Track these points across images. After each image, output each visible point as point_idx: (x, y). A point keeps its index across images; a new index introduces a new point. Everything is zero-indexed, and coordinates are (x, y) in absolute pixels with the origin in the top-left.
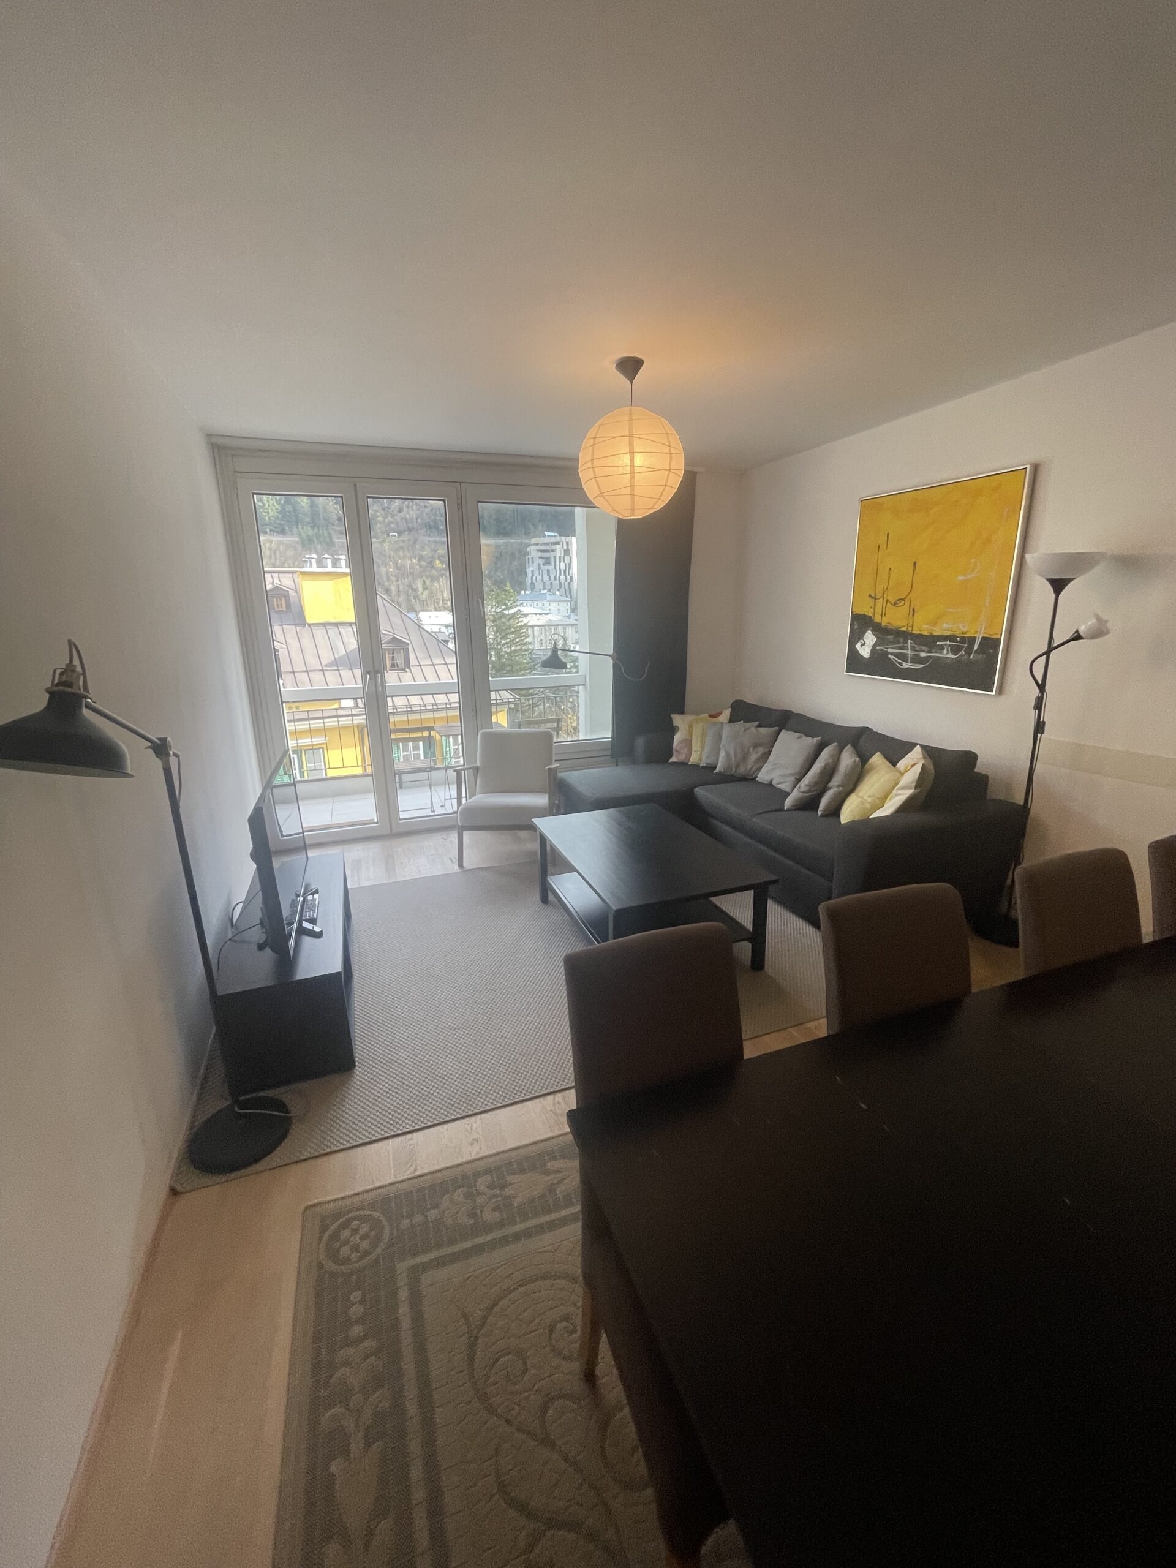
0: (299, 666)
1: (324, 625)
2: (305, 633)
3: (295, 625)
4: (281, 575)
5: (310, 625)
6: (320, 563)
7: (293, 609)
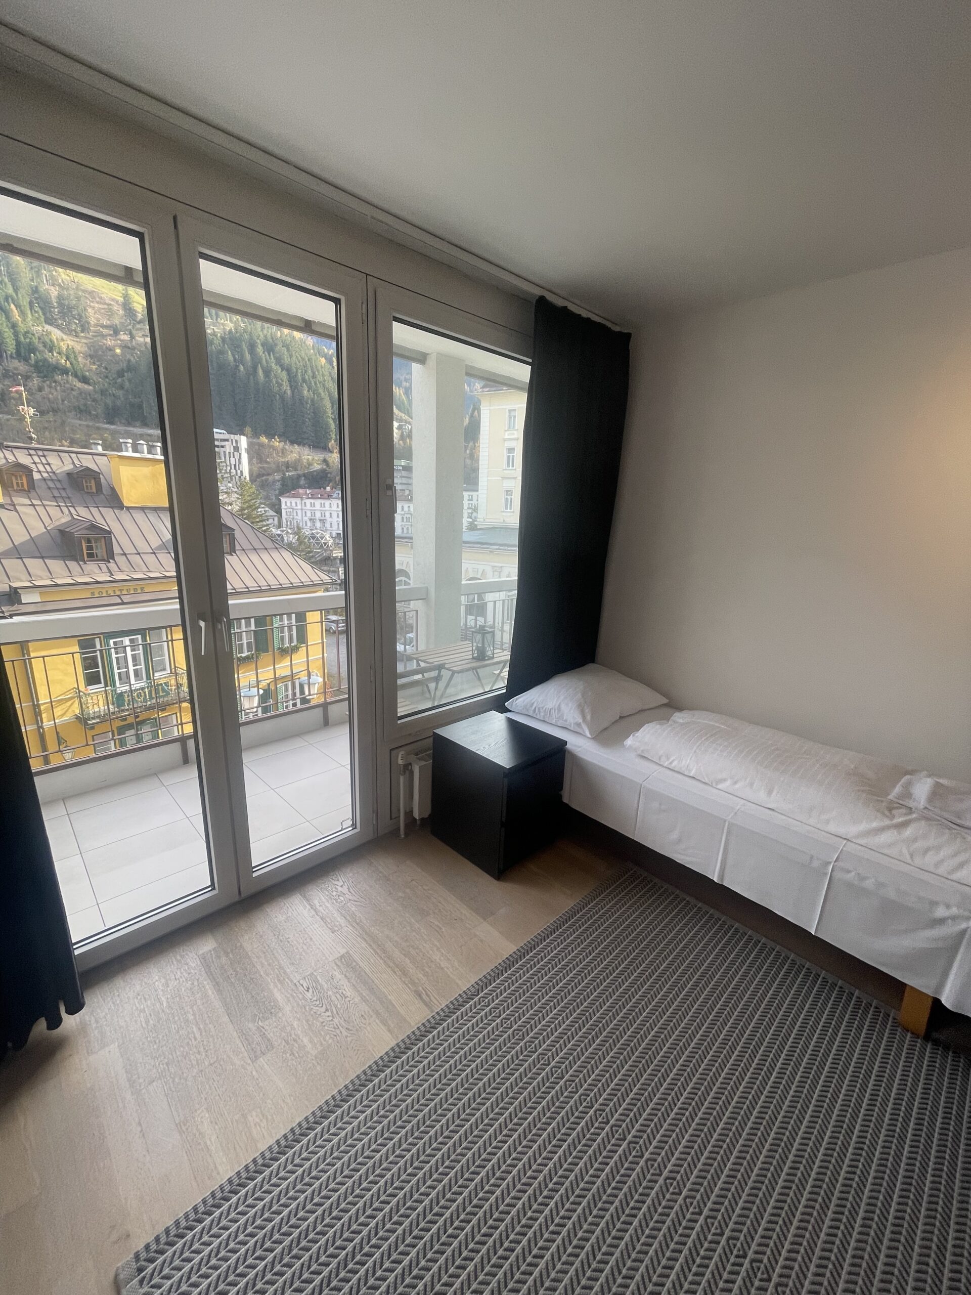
0: (129, 549)
1: (143, 509)
2: (124, 516)
3: (112, 508)
4: (79, 456)
5: (128, 508)
6: (135, 450)
7: (104, 492)
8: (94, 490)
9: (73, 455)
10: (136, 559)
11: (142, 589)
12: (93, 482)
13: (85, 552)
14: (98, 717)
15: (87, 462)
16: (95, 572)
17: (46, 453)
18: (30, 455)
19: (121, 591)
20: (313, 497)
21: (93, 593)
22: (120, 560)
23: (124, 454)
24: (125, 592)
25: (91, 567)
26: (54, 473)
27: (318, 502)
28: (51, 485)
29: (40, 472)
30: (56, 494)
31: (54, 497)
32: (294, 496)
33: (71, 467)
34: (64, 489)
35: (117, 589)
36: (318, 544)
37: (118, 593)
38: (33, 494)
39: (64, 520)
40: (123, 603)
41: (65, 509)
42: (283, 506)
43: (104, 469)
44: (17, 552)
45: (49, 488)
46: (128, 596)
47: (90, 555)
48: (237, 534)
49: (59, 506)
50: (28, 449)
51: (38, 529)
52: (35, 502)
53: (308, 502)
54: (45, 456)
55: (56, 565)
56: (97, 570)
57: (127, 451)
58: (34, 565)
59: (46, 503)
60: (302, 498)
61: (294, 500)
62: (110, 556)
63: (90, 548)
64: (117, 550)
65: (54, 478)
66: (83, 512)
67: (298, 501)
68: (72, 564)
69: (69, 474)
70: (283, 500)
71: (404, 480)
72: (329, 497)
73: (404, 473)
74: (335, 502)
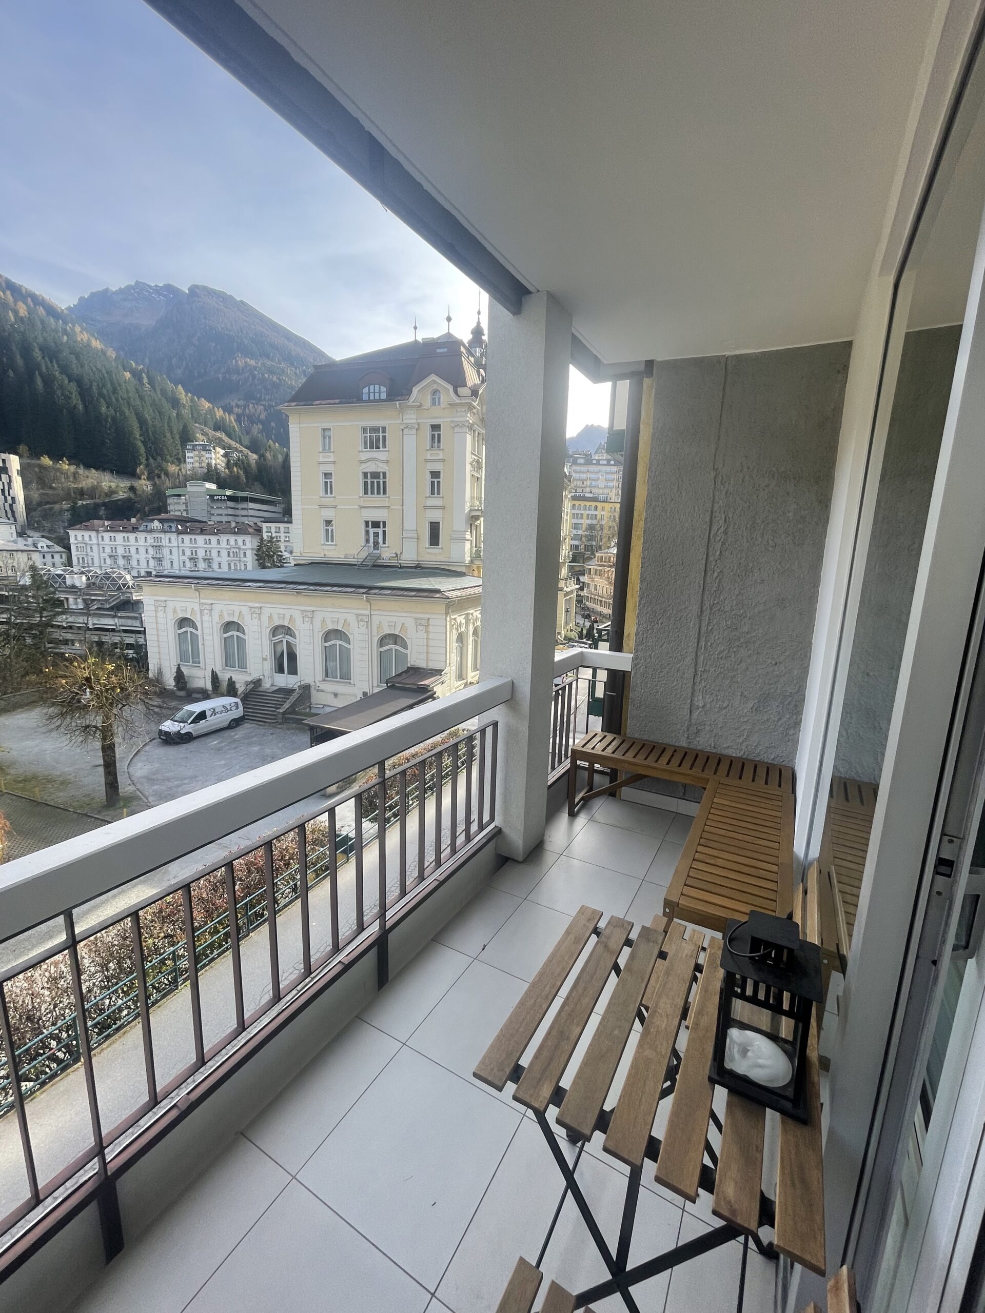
20: (113, 529)
27: (120, 536)
32: (87, 528)
36: (114, 585)
42: (72, 540)
53: (107, 536)
60: (97, 531)
61: (86, 534)
67: (93, 534)
70: (72, 533)
71: (230, 511)
72: (135, 529)
73: (230, 504)
74: (141, 536)
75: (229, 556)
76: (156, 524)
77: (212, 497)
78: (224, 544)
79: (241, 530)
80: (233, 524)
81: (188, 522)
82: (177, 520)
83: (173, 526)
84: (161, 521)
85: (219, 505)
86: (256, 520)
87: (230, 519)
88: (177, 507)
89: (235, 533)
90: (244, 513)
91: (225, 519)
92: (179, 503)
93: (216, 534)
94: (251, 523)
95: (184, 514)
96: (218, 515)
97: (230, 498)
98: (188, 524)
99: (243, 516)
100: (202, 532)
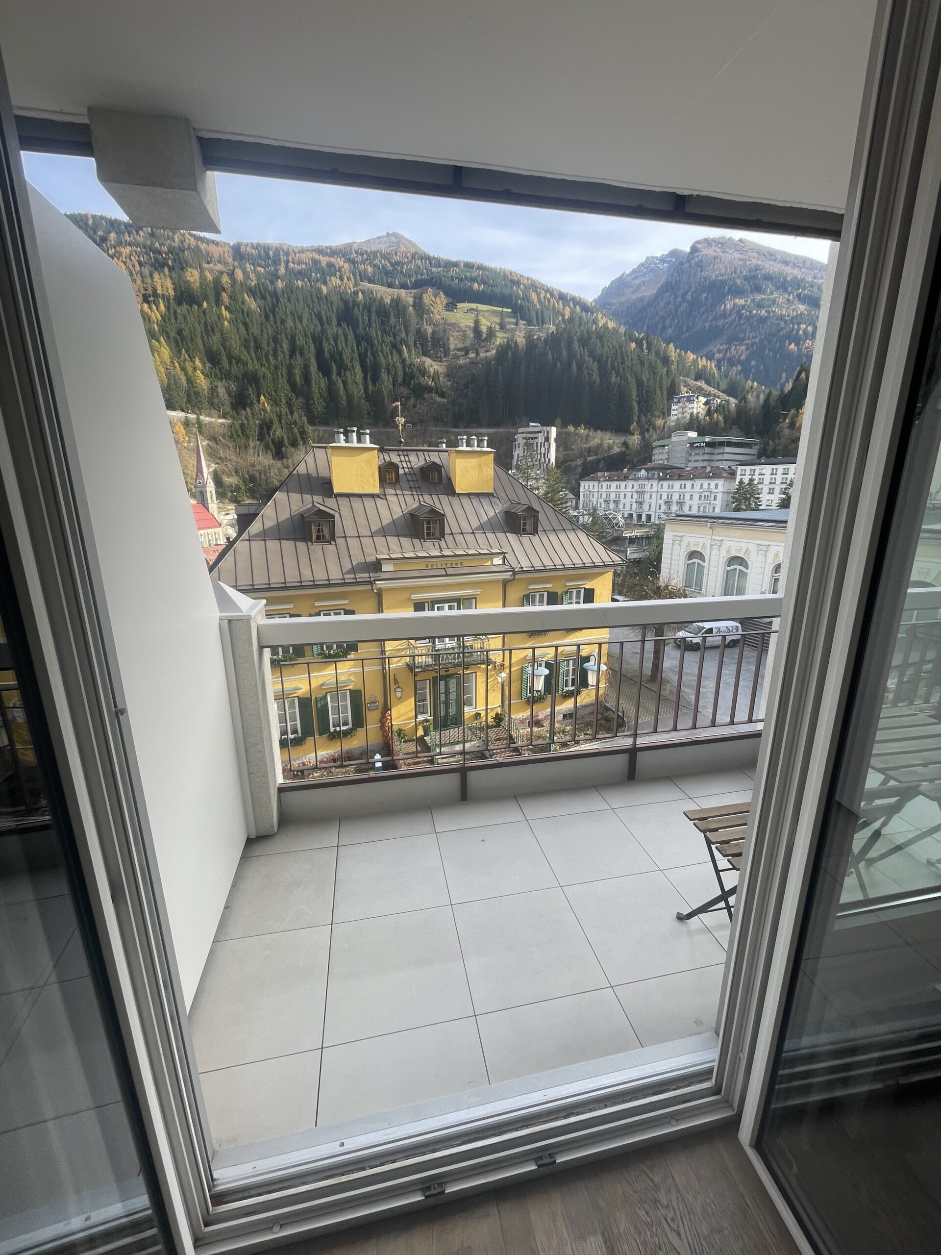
1: (469, 495)
2: (455, 501)
3: (447, 495)
5: (459, 495)
6: (468, 445)
7: (443, 482)
8: (437, 481)
9: (426, 453)
10: (459, 538)
11: (461, 563)
12: (436, 474)
13: (425, 531)
14: (421, 667)
15: (435, 458)
16: (431, 548)
17: (409, 453)
18: (399, 455)
19: (446, 564)
20: (610, 479)
21: (427, 566)
22: (449, 538)
23: (460, 448)
24: (449, 566)
25: (428, 544)
26: (412, 468)
27: (614, 485)
28: (409, 478)
29: (403, 468)
30: (412, 485)
31: (411, 488)
32: (593, 479)
33: (424, 462)
34: (417, 481)
35: (443, 563)
36: (609, 524)
37: (444, 566)
38: (398, 486)
39: (414, 506)
40: (447, 575)
41: (416, 497)
42: (582, 489)
43: (445, 463)
44: (384, 532)
45: (408, 481)
46: (451, 569)
47: (429, 534)
48: (541, 516)
49: (413, 495)
50: (398, 450)
51: (398, 513)
52: (399, 492)
53: (605, 484)
54: (407, 455)
55: (406, 542)
56: (432, 547)
57: (462, 446)
58: (393, 540)
59: (405, 492)
60: (599, 481)
61: (591, 483)
62: (442, 535)
63: (429, 528)
64: (447, 530)
65: (412, 472)
66: (428, 499)
67: (596, 483)
68: (416, 542)
69: (422, 469)
70: (582, 484)
71: (706, 457)
72: (626, 478)
73: (707, 450)
74: (630, 483)
75: (700, 499)
76: (643, 472)
77: (692, 444)
78: (697, 488)
79: (716, 474)
80: (709, 469)
81: (669, 469)
82: (659, 468)
83: (656, 473)
84: (647, 470)
85: (697, 452)
86: (730, 464)
87: (705, 464)
88: (661, 457)
89: (709, 478)
90: (720, 457)
91: (701, 464)
92: (662, 453)
93: (692, 479)
94: (726, 467)
95: (666, 462)
96: (695, 461)
97: (709, 444)
98: (668, 472)
99: (718, 461)
100: (680, 477)
